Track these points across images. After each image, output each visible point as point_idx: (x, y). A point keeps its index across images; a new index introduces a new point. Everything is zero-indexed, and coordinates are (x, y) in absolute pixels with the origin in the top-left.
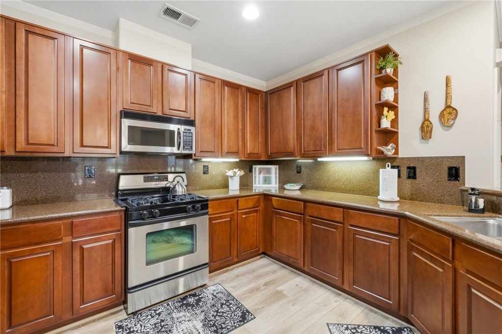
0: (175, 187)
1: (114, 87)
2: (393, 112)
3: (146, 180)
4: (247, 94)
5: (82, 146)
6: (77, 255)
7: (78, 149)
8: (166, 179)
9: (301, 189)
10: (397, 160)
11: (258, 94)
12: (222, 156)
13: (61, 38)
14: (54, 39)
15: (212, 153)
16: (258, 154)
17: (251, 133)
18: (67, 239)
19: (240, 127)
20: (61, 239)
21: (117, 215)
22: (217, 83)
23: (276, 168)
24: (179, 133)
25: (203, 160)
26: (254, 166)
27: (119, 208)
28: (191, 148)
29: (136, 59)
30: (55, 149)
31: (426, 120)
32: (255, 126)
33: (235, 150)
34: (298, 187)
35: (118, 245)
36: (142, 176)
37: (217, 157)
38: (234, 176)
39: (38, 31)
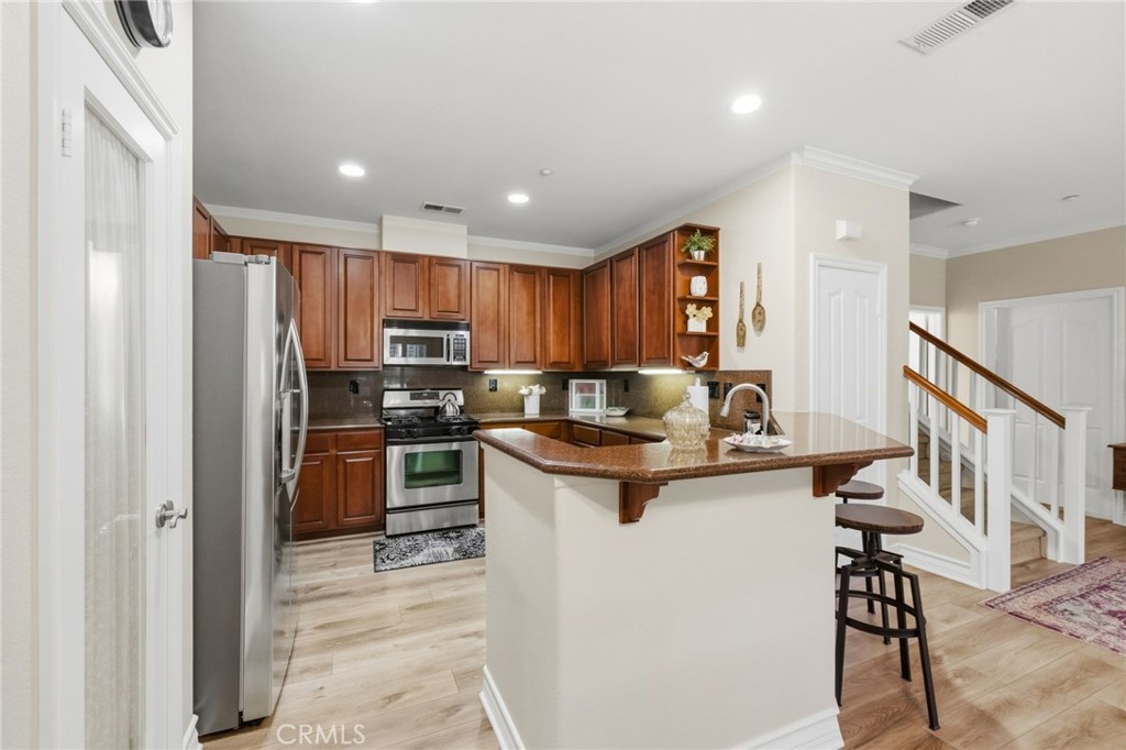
0: (445, 406)
1: (376, 294)
2: (710, 309)
3: (413, 397)
4: (549, 278)
5: (346, 359)
6: (341, 467)
7: (343, 364)
8: (437, 396)
9: (628, 415)
10: (717, 375)
11: (568, 276)
12: (510, 367)
13: (328, 251)
14: (321, 253)
15: (496, 363)
16: (569, 363)
17: (556, 333)
18: (333, 452)
19: (538, 325)
20: (327, 451)
21: (378, 432)
22: (502, 271)
23: (601, 384)
24: (448, 340)
25: (486, 372)
26: (570, 381)
27: (379, 425)
28: (465, 357)
29: (400, 258)
30: (323, 364)
31: (741, 321)
32: (563, 321)
33: (530, 358)
34: (623, 413)
35: (377, 464)
36: (408, 393)
37: (504, 368)
38: (530, 394)
39: (309, 249)
